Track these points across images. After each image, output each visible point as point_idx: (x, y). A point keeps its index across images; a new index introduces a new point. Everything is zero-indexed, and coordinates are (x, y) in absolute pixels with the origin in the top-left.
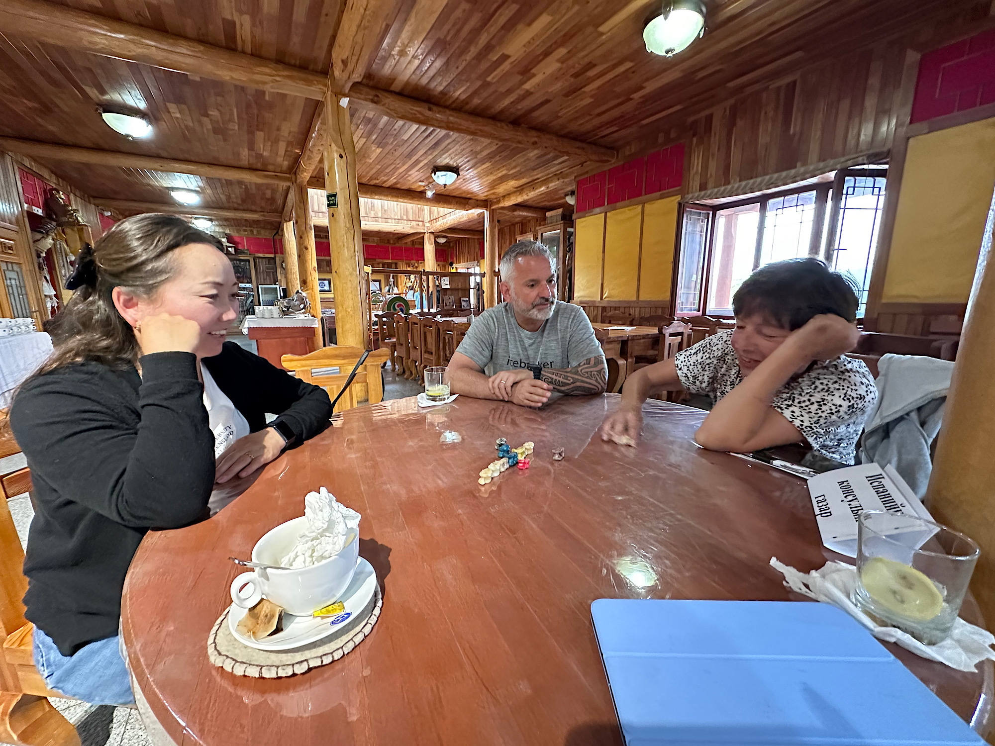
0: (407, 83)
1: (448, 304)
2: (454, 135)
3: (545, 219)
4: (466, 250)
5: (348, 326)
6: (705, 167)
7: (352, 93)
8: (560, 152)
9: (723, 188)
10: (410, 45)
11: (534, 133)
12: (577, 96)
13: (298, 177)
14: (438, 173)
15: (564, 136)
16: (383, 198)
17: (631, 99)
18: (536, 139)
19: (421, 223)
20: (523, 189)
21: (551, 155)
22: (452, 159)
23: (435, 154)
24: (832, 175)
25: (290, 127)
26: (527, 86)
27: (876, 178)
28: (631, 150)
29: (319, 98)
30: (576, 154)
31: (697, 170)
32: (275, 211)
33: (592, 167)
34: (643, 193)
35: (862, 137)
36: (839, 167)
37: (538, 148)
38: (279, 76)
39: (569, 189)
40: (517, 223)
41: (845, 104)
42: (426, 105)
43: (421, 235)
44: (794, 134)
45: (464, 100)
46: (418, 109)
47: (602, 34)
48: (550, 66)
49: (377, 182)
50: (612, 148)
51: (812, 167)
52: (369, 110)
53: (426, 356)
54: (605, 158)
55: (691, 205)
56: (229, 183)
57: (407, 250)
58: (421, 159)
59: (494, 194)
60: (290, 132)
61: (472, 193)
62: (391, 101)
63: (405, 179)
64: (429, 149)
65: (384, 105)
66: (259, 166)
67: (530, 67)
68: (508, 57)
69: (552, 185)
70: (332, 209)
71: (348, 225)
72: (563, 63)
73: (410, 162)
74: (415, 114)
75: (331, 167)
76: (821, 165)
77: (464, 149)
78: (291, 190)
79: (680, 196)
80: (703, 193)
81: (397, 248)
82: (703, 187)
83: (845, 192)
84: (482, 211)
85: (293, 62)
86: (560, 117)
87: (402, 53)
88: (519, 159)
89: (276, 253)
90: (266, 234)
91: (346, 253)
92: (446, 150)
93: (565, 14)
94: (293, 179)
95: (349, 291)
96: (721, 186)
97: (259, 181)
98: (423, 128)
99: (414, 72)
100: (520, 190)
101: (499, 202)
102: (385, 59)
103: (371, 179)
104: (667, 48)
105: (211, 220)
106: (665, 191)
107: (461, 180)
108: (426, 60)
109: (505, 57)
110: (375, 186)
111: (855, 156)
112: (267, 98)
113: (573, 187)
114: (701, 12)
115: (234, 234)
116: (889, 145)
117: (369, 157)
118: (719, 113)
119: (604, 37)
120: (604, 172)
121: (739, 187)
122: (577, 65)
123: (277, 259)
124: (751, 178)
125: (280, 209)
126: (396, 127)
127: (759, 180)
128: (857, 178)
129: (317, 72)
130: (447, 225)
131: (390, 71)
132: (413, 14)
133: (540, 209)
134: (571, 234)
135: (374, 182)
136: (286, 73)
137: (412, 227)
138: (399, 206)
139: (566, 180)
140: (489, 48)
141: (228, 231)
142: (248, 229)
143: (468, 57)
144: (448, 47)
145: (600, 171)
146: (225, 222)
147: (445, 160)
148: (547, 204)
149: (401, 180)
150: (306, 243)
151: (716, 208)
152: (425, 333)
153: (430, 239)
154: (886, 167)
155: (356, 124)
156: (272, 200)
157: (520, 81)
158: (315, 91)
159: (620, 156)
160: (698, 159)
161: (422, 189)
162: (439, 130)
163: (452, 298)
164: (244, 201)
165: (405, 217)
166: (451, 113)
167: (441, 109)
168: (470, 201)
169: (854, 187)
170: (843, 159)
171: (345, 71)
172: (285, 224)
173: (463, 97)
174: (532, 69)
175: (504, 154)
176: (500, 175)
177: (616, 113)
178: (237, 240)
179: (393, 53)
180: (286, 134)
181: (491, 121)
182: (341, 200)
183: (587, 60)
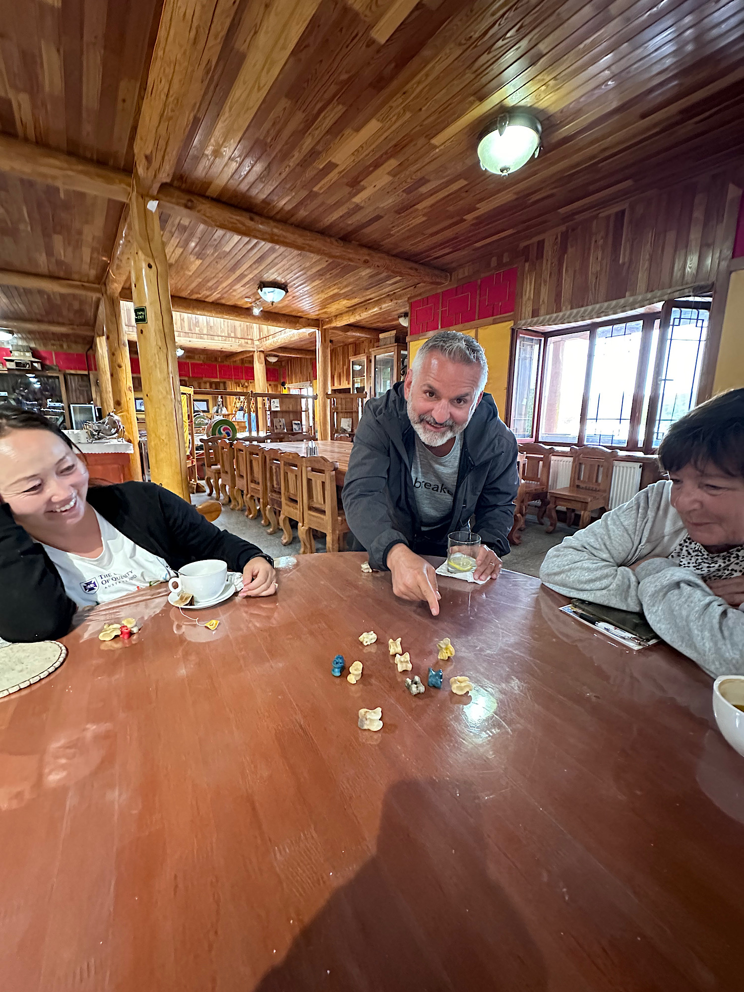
0: (225, 189)
1: (278, 427)
2: (280, 249)
3: (378, 340)
4: (298, 370)
5: (162, 455)
6: (537, 293)
7: (160, 196)
8: (393, 272)
9: (555, 315)
10: (226, 144)
11: (365, 251)
12: (411, 213)
13: (108, 288)
14: (264, 289)
15: (396, 256)
16: (206, 314)
17: (465, 220)
18: (367, 258)
19: (250, 342)
20: (355, 309)
21: (384, 274)
22: (279, 274)
23: (261, 268)
24: (658, 306)
25: (93, 231)
26: (357, 199)
27: (700, 310)
28: (464, 273)
29: (124, 199)
30: (409, 275)
31: (529, 296)
32: (86, 324)
33: (425, 289)
34: (477, 317)
35: (688, 269)
36: (666, 298)
37: (369, 267)
38: (72, 170)
39: (403, 310)
40: (350, 344)
41: (671, 236)
42: (247, 215)
43: (251, 354)
44: (624, 264)
45: (289, 211)
46: (238, 218)
47: (435, 147)
48: (380, 179)
49: (199, 296)
50: (446, 270)
51: (640, 298)
52: (182, 216)
53: (253, 485)
54: (438, 280)
55: (524, 331)
56: (27, 292)
57: (236, 368)
58: (246, 273)
59: (325, 313)
60: (94, 238)
61: (302, 312)
62: (206, 207)
63: (230, 294)
64: (254, 263)
65: (199, 211)
66: (62, 274)
67: (359, 180)
68: (336, 166)
69: (386, 306)
70: (141, 325)
71: (160, 344)
72: (394, 176)
73: (234, 277)
74: (235, 224)
75: (139, 277)
76: (649, 295)
77: (292, 265)
78: (101, 301)
79: (513, 321)
80: (535, 319)
81: (224, 366)
82: (535, 313)
83: (671, 323)
84: (314, 330)
85: (89, 155)
86: (393, 235)
87: (217, 153)
88: (351, 278)
89: (89, 369)
90: (78, 349)
91: (158, 375)
92: (272, 264)
93: (395, 122)
94: (103, 290)
95: (163, 417)
96: (552, 313)
97: (64, 291)
98: (246, 239)
99: (232, 176)
100: (352, 309)
101: (330, 322)
102: (197, 159)
103: (192, 292)
104: (502, 166)
105: (11, 332)
106: (498, 316)
107: (290, 298)
108: (244, 163)
109: (331, 166)
110: (197, 300)
111: (681, 288)
112: (62, 195)
113: (407, 309)
114: (537, 130)
115: (41, 349)
116: (713, 278)
117: (188, 269)
118: (550, 239)
119: (437, 150)
120: (437, 294)
121: (570, 315)
122: (409, 180)
123: (91, 377)
124: (582, 306)
125: (92, 322)
126: (215, 236)
127: (590, 308)
128: (682, 309)
129: (119, 169)
130: (278, 344)
131: (204, 174)
132: (227, 108)
133: (374, 330)
134: (405, 357)
135: (195, 296)
136: (80, 167)
137: (240, 345)
138: (226, 323)
139: (399, 301)
140: (314, 154)
141: (33, 345)
142: (58, 343)
143: (292, 162)
144: (268, 149)
145: (433, 293)
146: (29, 334)
147: (271, 276)
148: (380, 325)
149: (225, 295)
150: (120, 361)
151: (547, 335)
152: (251, 462)
153: (259, 357)
154: (710, 299)
155: (171, 232)
156: (80, 312)
157: (349, 193)
158: (117, 191)
159: (453, 279)
160: (530, 285)
161: (249, 305)
162: (263, 243)
163: (283, 421)
164: (48, 313)
165: (233, 335)
166: (275, 224)
167: (263, 220)
168: (301, 319)
169: (680, 318)
170: (669, 291)
171: (150, 169)
172: (98, 340)
173: (289, 207)
174: (360, 181)
175: (335, 272)
176: (332, 293)
177: (449, 234)
178: (44, 355)
179: (206, 152)
180: (90, 239)
181: (319, 236)
182: (150, 314)
183: (419, 175)
